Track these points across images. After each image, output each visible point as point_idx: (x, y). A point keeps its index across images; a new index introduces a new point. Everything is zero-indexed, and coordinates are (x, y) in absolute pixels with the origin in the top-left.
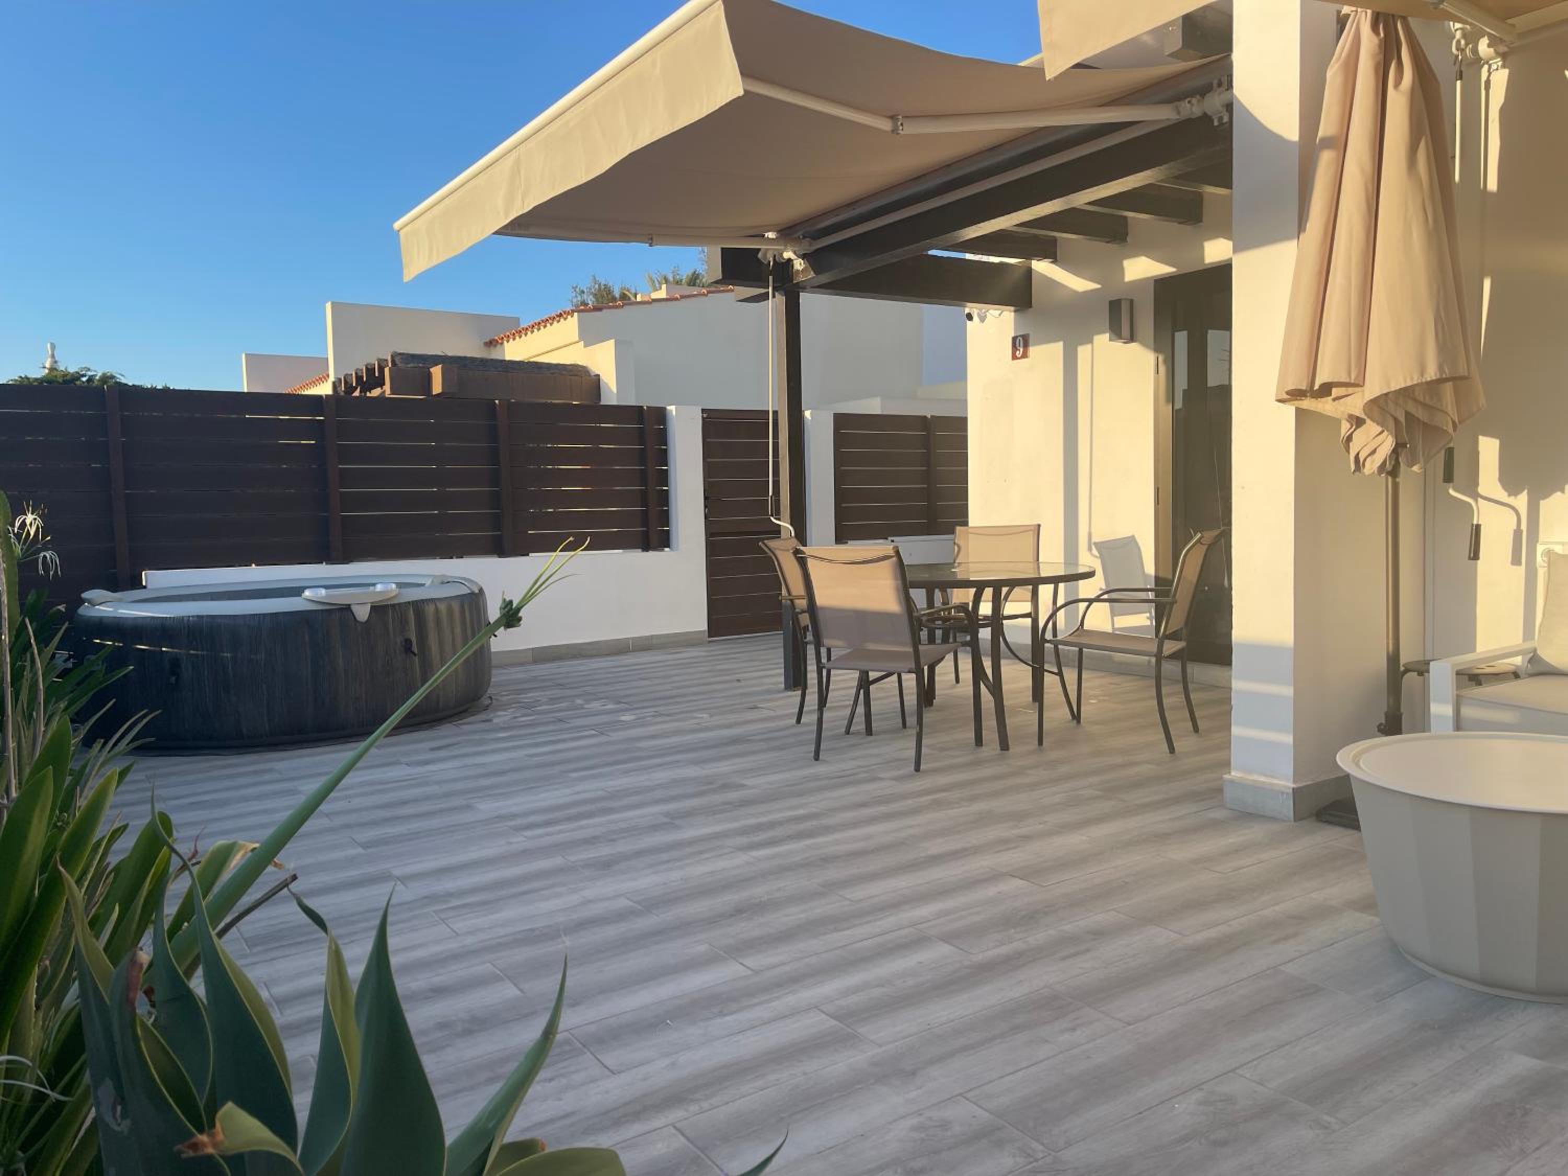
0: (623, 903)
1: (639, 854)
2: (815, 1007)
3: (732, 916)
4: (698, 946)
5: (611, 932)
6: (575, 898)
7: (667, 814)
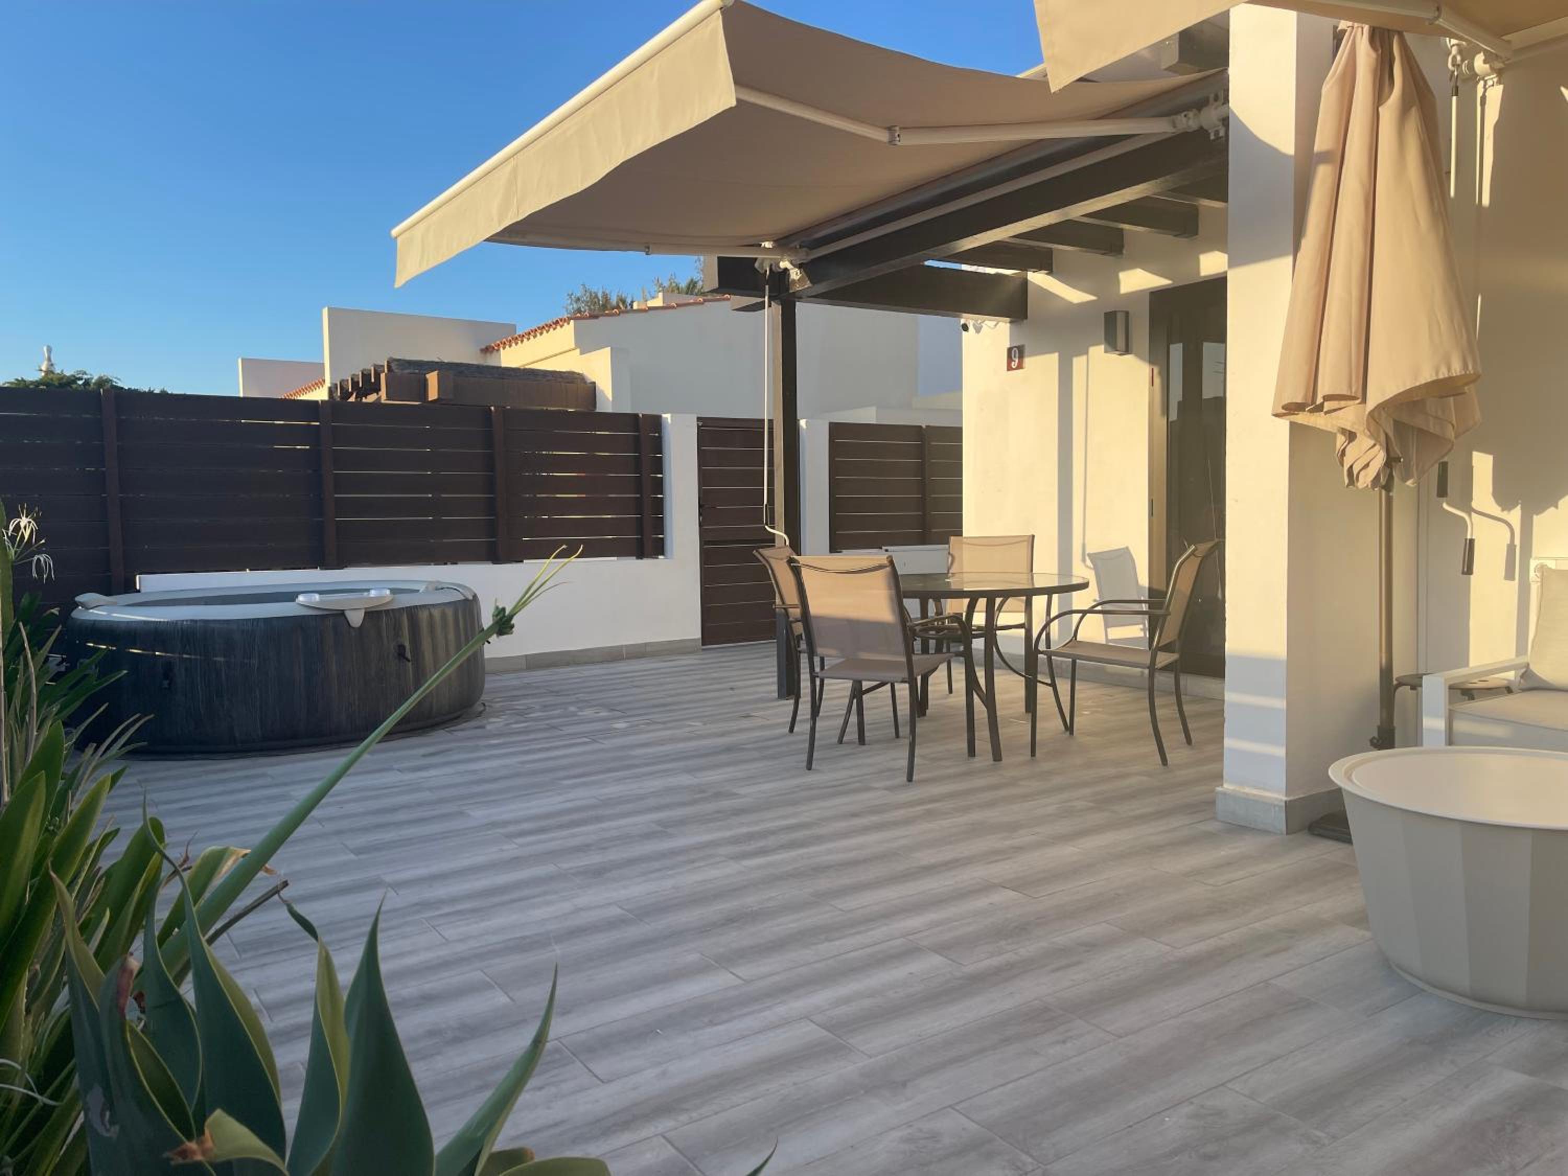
0: (615, 911)
1: (631, 862)
2: (806, 1017)
3: (723, 925)
4: (689, 955)
5: (601, 940)
6: (567, 906)
7: (659, 823)
